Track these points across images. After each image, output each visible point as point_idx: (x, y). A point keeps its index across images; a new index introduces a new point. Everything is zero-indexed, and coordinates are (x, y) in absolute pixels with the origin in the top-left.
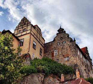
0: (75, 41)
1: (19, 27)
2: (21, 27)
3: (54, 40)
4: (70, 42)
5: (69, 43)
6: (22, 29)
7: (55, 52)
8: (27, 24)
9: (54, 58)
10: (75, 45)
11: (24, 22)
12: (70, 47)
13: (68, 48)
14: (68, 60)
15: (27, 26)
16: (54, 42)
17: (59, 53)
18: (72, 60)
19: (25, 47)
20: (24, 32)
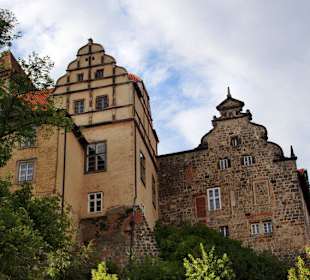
0: (294, 158)
1: (69, 84)
2: (84, 86)
3: (203, 146)
4: (274, 161)
5: (268, 167)
6: (91, 96)
7: (209, 198)
8: (114, 77)
9: (208, 220)
10: (294, 177)
11: (93, 63)
12: (273, 182)
13: (268, 185)
14: (270, 236)
15: (114, 85)
16: (205, 152)
17: (227, 202)
18: (285, 237)
19: (116, 177)
20: (99, 109)
